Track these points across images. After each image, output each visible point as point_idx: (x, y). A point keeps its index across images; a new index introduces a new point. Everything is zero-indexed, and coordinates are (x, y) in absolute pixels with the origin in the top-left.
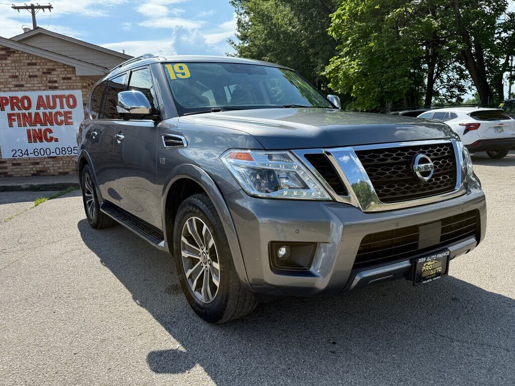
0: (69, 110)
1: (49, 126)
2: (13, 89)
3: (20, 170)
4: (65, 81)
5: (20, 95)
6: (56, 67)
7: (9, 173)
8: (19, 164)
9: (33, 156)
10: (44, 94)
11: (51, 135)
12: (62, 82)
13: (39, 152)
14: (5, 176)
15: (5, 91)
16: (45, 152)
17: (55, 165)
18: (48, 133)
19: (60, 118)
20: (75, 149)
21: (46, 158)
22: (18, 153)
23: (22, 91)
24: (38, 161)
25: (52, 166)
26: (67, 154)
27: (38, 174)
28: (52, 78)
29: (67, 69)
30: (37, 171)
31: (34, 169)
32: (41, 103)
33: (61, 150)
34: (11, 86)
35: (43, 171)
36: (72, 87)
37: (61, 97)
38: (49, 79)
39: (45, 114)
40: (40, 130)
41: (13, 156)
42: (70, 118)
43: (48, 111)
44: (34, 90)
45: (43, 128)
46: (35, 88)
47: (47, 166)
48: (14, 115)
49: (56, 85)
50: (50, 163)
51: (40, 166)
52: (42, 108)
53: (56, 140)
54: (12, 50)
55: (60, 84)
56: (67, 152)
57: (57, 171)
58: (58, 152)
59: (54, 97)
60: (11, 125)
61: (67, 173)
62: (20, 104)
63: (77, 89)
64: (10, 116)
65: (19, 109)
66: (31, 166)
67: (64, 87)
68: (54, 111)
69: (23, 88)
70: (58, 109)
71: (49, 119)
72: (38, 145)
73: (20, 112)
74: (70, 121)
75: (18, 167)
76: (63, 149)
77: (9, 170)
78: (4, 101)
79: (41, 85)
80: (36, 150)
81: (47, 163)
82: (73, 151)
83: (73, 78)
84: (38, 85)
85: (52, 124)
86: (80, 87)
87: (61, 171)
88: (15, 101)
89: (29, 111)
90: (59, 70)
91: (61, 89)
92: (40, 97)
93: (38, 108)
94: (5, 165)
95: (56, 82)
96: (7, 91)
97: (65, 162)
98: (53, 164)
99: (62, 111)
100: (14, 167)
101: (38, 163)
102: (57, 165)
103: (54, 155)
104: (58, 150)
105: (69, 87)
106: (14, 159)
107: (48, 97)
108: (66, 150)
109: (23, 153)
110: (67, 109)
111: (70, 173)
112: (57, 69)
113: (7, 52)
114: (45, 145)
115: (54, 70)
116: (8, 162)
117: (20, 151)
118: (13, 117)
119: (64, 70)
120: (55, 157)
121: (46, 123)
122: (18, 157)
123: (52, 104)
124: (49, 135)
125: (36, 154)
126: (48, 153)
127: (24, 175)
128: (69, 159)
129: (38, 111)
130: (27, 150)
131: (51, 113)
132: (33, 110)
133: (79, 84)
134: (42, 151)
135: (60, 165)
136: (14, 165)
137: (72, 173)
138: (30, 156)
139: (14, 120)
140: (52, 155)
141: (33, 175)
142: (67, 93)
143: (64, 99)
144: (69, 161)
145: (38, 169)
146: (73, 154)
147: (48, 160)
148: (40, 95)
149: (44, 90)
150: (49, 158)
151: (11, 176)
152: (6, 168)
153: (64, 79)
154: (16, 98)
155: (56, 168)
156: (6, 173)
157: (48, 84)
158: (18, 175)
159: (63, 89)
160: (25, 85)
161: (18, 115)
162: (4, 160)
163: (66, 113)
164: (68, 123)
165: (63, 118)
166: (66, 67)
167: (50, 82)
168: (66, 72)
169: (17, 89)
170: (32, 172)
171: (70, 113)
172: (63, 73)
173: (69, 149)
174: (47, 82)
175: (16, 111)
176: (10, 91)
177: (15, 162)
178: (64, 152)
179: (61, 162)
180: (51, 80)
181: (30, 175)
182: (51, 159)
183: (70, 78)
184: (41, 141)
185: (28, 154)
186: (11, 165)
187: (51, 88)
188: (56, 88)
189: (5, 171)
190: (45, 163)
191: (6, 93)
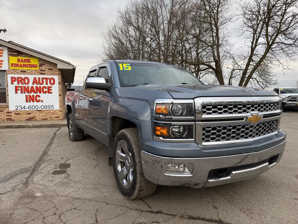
0: (50, 85)
1: (39, 94)
2: (20, 73)
3: (19, 117)
4: (50, 71)
5: (23, 76)
6: (45, 63)
7: (13, 119)
8: (19, 114)
9: (28, 109)
10: (37, 77)
11: (39, 98)
12: (48, 71)
13: (31, 107)
14: (10, 121)
15: (15, 74)
16: (35, 107)
17: (40, 115)
18: (38, 97)
19: (45, 90)
20: (52, 106)
21: (35, 111)
22: (19, 108)
23: (24, 74)
24: (31, 112)
25: (38, 115)
26: (47, 109)
27: (30, 119)
28: (43, 68)
29: (51, 65)
30: (30, 118)
31: (28, 117)
32: (35, 81)
33: (44, 107)
34: (19, 71)
35: (33, 118)
36: (53, 74)
37: (47, 79)
38: (40, 69)
39: (37, 87)
40: (33, 96)
41: (16, 109)
42: (51, 90)
43: (38, 86)
44: (32, 74)
45: (35, 95)
46: (32, 73)
47: (35, 115)
48: (19, 87)
49: (45, 72)
50: (37, 113)
51: (32, 115)
52: (35, 84)
53: (42, 101)
54: (21, 52)
55: (47, 72)
56: (48, 108)
57: (41, 118)
58: (42, 108)
59: (43, 79)
60: (16, 92)
61: (47, 119)
62: (23, 81)
63: (56, 75)
64: (16, 87)
65: (22, 84)
66: (26, 115)
67: (49, 74)
68: (42, 86)
69: (25, 73)
70: (44, 85)
71: (39, 90)
72: (32, 104)
73: (23, 85)
74: (50, 91)
75: (18, 115)
76: (46, 106)
77: (13, 117)
78: (14, 79)
79: (36, 72)
80: (29, 106)
81: (36, 113)
82: (51, 107)
83: (54, 70)
84: (34, 72)
85: (40, 92)
86: (57, 74)
87: (43, 118)
88: (20, 79)
89: (28, 85)
90: (47, 65)
91: (47, 75)
92: (35, 78)
93: (33, 84)
94: (10, 114)
95: (44, 71)
96: (16, 74)
97: (46, 113)
98: (39, 114)
99: (47, 86)
100: (16, 115)
101: (30, 114)
102: (42, 115)
103: (40, 109)
104: (42, 107)
105: (51, 74)
106: (17, 111)
107: (39, 78)
108: (47, 107)
109: (22, 107)
110: (49, 85)
111: (48, 119)
112: (45, 64)
113: (18, 54)
114: (35, 103)
115: (44, 64)
116: (12, 113)
117: (21, 107)
118: (18, 88)
119: (49, 65)
120: (41, 110)
121: (37, 92)
122: (19, 110)
123: (41, 82)
124: (38, 99)
125: (30, 108)
126: (37, 108)
127: (21, 120)
128: (48, 112)
129: (33, 85)
130: (24, 106)
131: (40, 87)
132: (30, 85)
133: (57, 73)
134: (33, 107)
135: (43, 115)
136: (16, 114)
137: (50, 119)
138: (26, 109)
139: (19, 90)
140: (39, 109)
141: (27, 120)
142: (50, 77)
143: (48, 80)
144: (48, 113)
145: (30, 117)
146: (51, 109)
147: (37, 112)
148: (35, 77)
149: (37, 75)
150: (37, 111)
151: (14, 120)
152: (11, 116)
153: (49, 69)
154: (21, 78)
155: (41, 116)
156: (11, 119)
157: (40, 72)
158: (18, 120)
159: (48, 75)
160: (27, 72)
161: (21, 87)
162: (10, 111)
163: (49, 87)
164: (49, 93)
165: (47, 90)
166: (51, 63)
167: (41, 71)
168: (50, 66)
169: (22, 73)
170: (26, 118)
171: (51, 87)
172: (49, 66)
173: (49, 106)
174: (39, 70)
175: (20, 85)
176: (18, 74)
177: (17, 113)
178: (46, 108)
179: (44, 113)
180: (42, 69)
181: (25, 120)
182: (38, 112)
183: (52, 69)
184: (33, 101)
185: (25, 108)
186: (14, 114)
187: (41, 74)
188: (44, 74)
189: (10, 117)
190: (34, 113)
191: (16, 75)
